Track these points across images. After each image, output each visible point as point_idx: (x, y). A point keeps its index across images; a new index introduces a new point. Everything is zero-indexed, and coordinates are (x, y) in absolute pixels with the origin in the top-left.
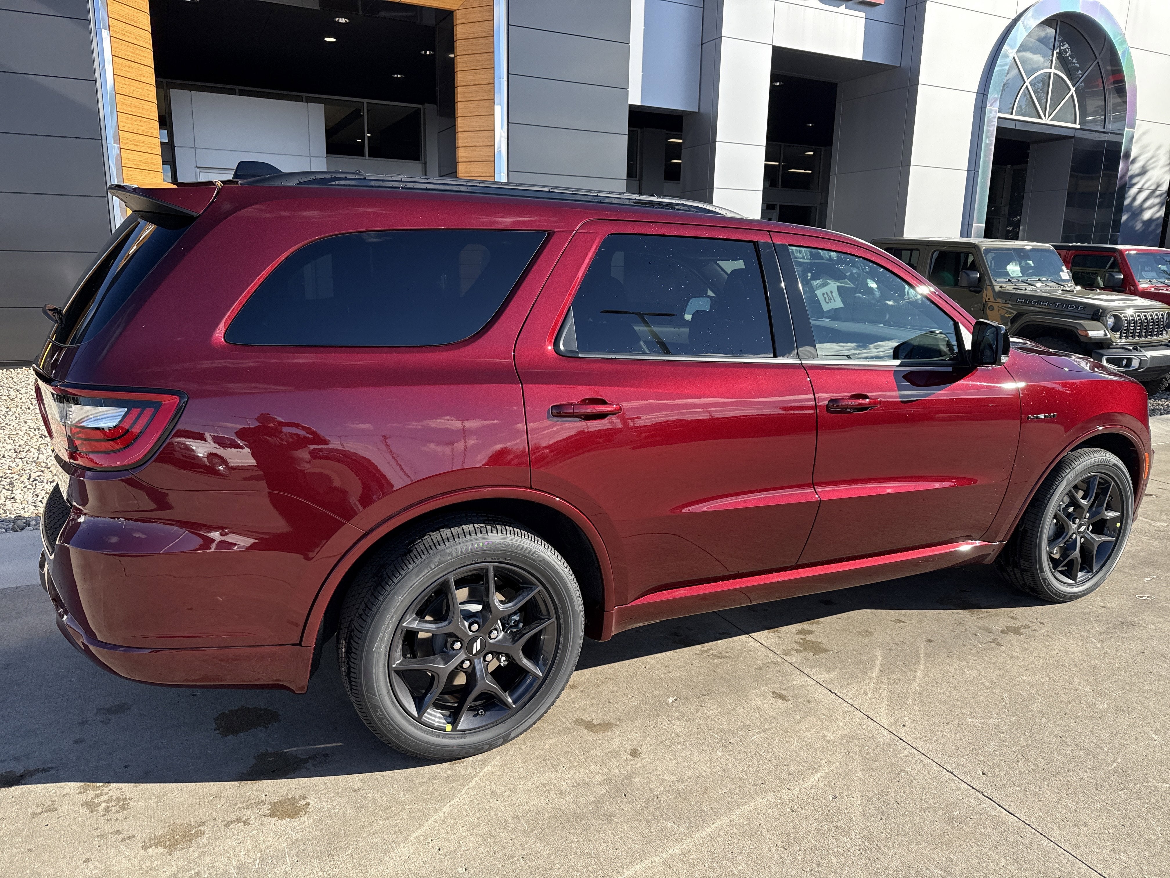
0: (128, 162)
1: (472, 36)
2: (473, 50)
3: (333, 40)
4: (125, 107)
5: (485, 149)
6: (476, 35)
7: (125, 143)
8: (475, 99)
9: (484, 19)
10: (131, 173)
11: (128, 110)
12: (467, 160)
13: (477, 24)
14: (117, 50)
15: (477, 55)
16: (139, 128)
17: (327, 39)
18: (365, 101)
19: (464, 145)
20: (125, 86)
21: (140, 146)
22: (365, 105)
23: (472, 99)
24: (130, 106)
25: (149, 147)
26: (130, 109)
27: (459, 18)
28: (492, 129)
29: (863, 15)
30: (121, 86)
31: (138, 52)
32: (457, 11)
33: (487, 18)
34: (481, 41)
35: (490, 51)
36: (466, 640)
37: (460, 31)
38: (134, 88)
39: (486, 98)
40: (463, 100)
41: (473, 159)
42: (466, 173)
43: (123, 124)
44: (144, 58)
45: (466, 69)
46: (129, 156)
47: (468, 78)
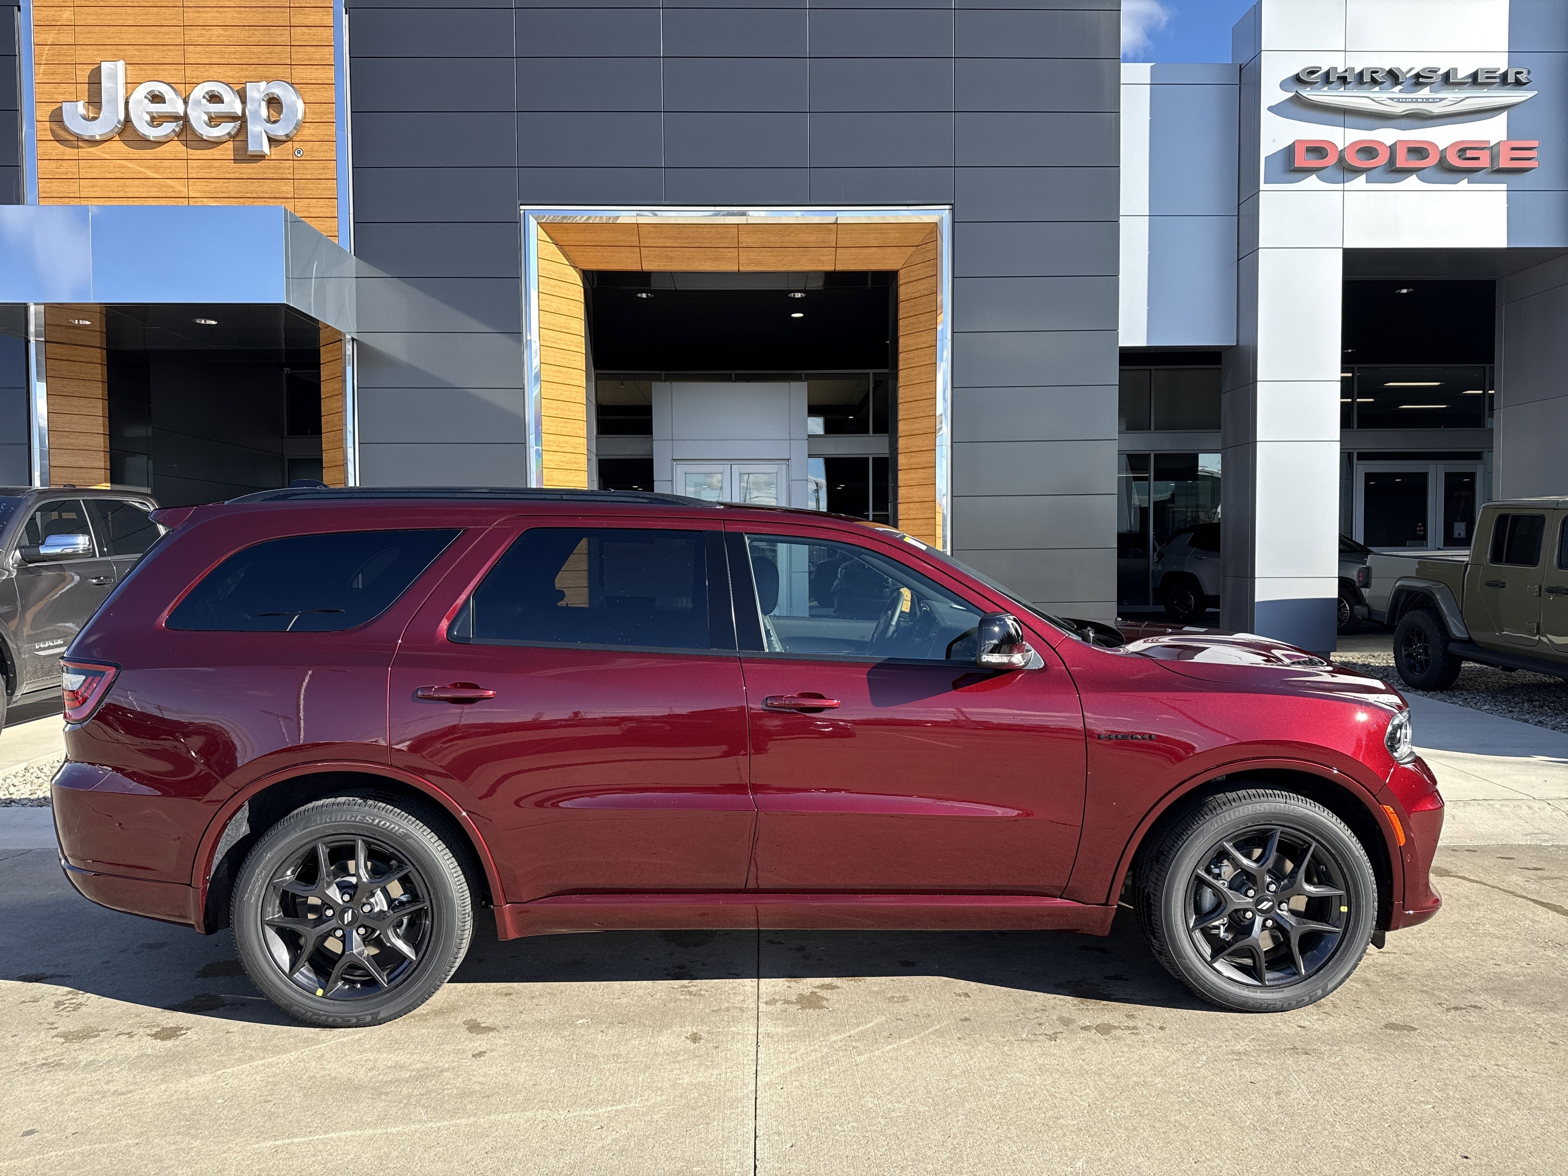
0: (550, 463)
1: (914, 295)
2: (915, 311)
3: (801, 315)
4: (549, 411)
5: (926, 420)
6: (918, 294)
7: (547, 445)
8: (917, 365)
9: (927, 275)
10: (551, 473)
11: (554, 413)
12: (908, 434)
13: (920, 282)
14: (546, 358)
15: (919, 316)
16: (565, 429)
17: (794, 315)
18: (871, 372)
19: (905, 417)
20: (552, 391)
21: (563, 447)
22: (871, 375)
23: (913, 365)
24: (556, 409)
25: (573, 447)
26: (556, 412)
27: (902, 279)
28: (933, 396)
29: (1504, 187)
30: (548, 390)
31: (568, 356)
32: (901, 271)
33: (930, 274)
34: (924, 300)
35: (932, 309)
36: (338, 909)
37: (904, 292)
38: (560, 392)
39: (928, 362)
40: (905, 367)
41: (913, 433)
42: (906, 448)
43: (547, 427)
44: (574, 362)
45: (908, 333)
46: (550, 457)
47: (910, 342)
